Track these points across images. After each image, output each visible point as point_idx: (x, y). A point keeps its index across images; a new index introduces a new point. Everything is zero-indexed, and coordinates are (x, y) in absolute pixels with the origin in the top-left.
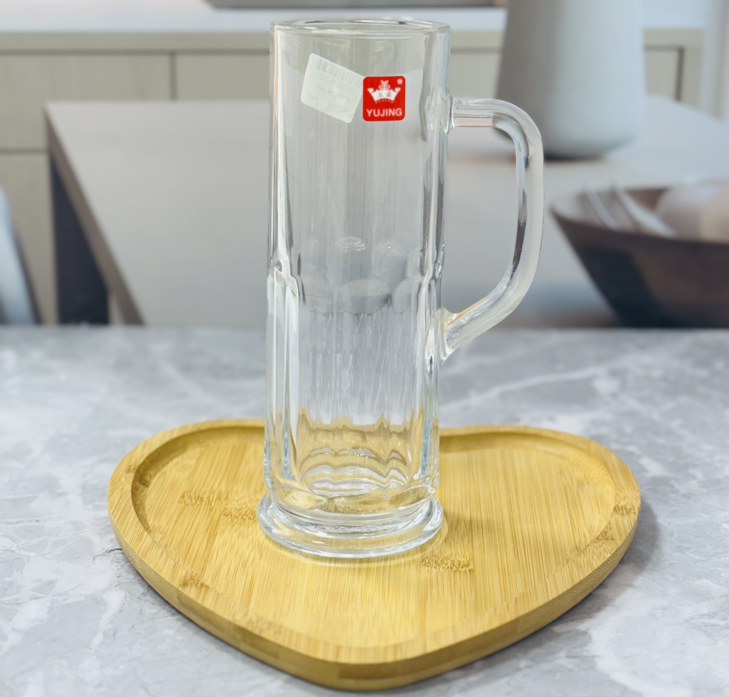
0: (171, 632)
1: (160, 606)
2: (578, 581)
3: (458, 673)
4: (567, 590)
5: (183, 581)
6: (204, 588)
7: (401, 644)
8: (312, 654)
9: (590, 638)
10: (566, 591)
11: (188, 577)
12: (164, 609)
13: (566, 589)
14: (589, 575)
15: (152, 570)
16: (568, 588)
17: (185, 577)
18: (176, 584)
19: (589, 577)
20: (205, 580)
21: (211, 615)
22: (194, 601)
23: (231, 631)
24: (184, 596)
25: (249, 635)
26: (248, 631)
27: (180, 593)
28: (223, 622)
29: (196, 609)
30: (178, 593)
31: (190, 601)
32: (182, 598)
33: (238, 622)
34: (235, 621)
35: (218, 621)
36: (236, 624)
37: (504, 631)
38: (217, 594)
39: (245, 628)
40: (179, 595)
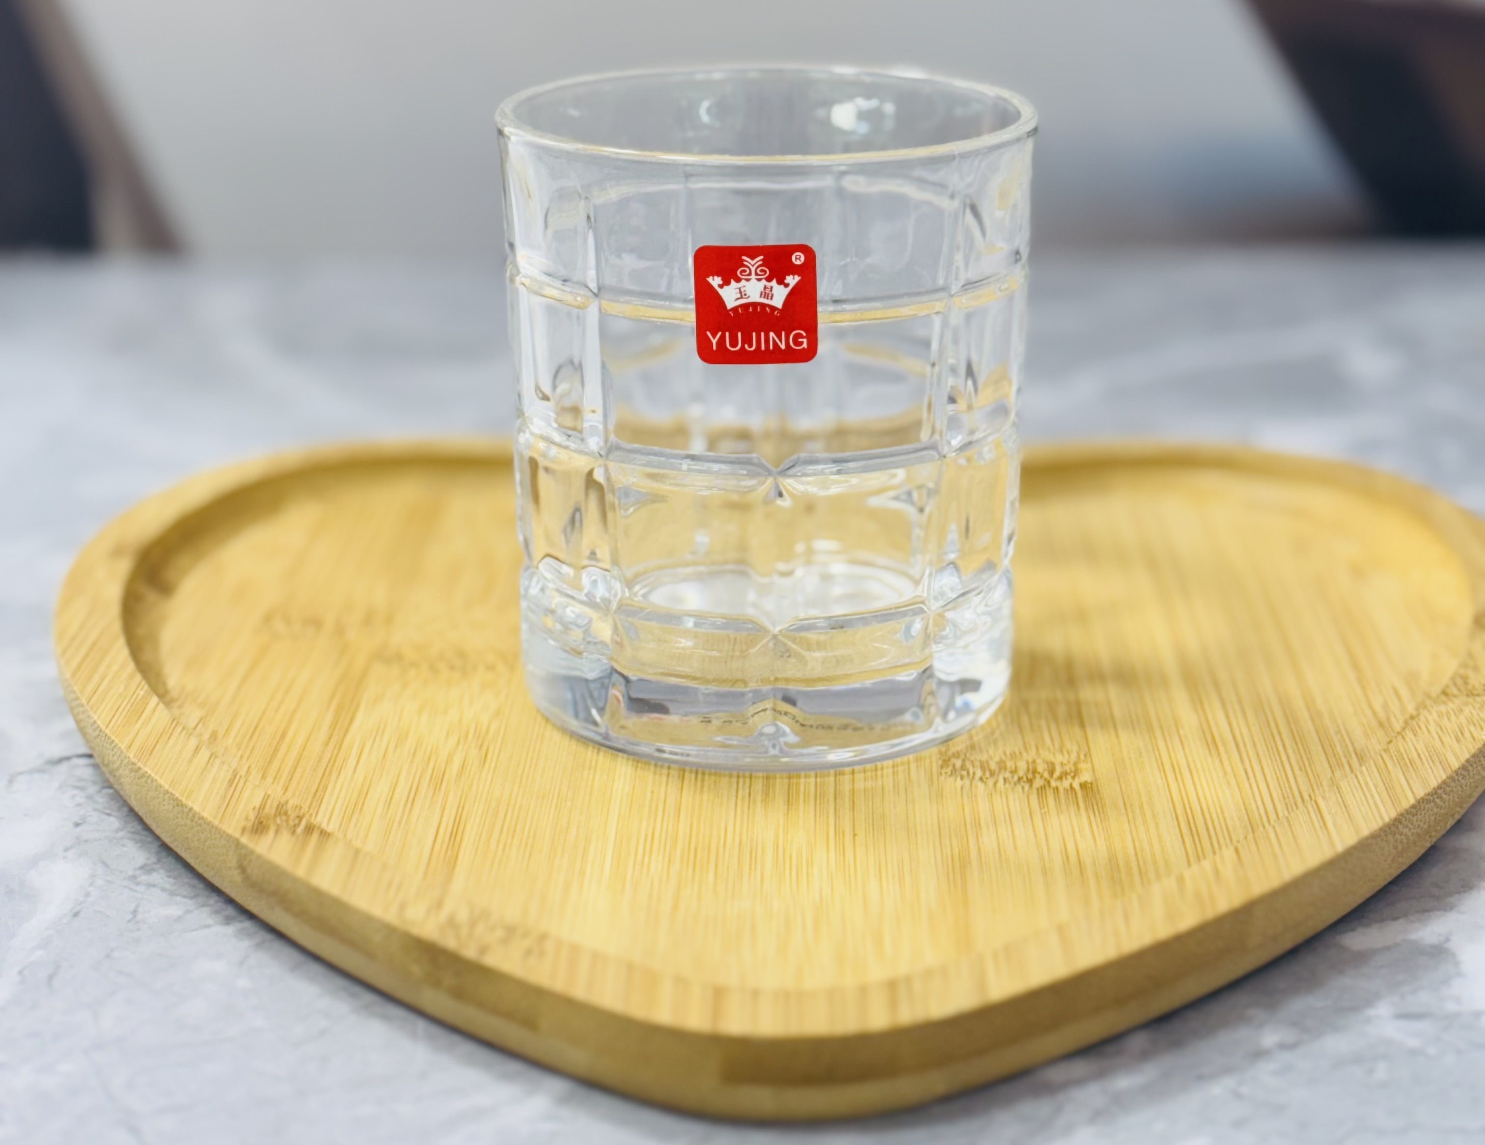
0: (219, 968)
4: (1384, 824)
5: (257, 817)
6: (315, 836)
7: (908, 980)
9: (1457, 964)
10: (1381, 829)
11: (270, 810)
12: (203, 905)
13: (1381, 824)
15: (167, 792)
16: (1387, 820)
17: (260, 807)
18: (232, 827)
19: (1439, 791)
20: (321, 819)
21: (335, 909)
22: (285, 873)
23: (393, 954)
24: (257, 860)
25: (448, 962)
26: (444, 949)
27: (243, 851)
28: (371, 927)
29: (291, 896)
30: (237, 852)
31: (273, 873)
32: (249, 865)
33: (413, 925)
34: (405, 922)
35: (355, 926)
36: (407, 933)
37: (1212, 939)
38: (352, 853)
39: (435, 943)
40: (241, 859)
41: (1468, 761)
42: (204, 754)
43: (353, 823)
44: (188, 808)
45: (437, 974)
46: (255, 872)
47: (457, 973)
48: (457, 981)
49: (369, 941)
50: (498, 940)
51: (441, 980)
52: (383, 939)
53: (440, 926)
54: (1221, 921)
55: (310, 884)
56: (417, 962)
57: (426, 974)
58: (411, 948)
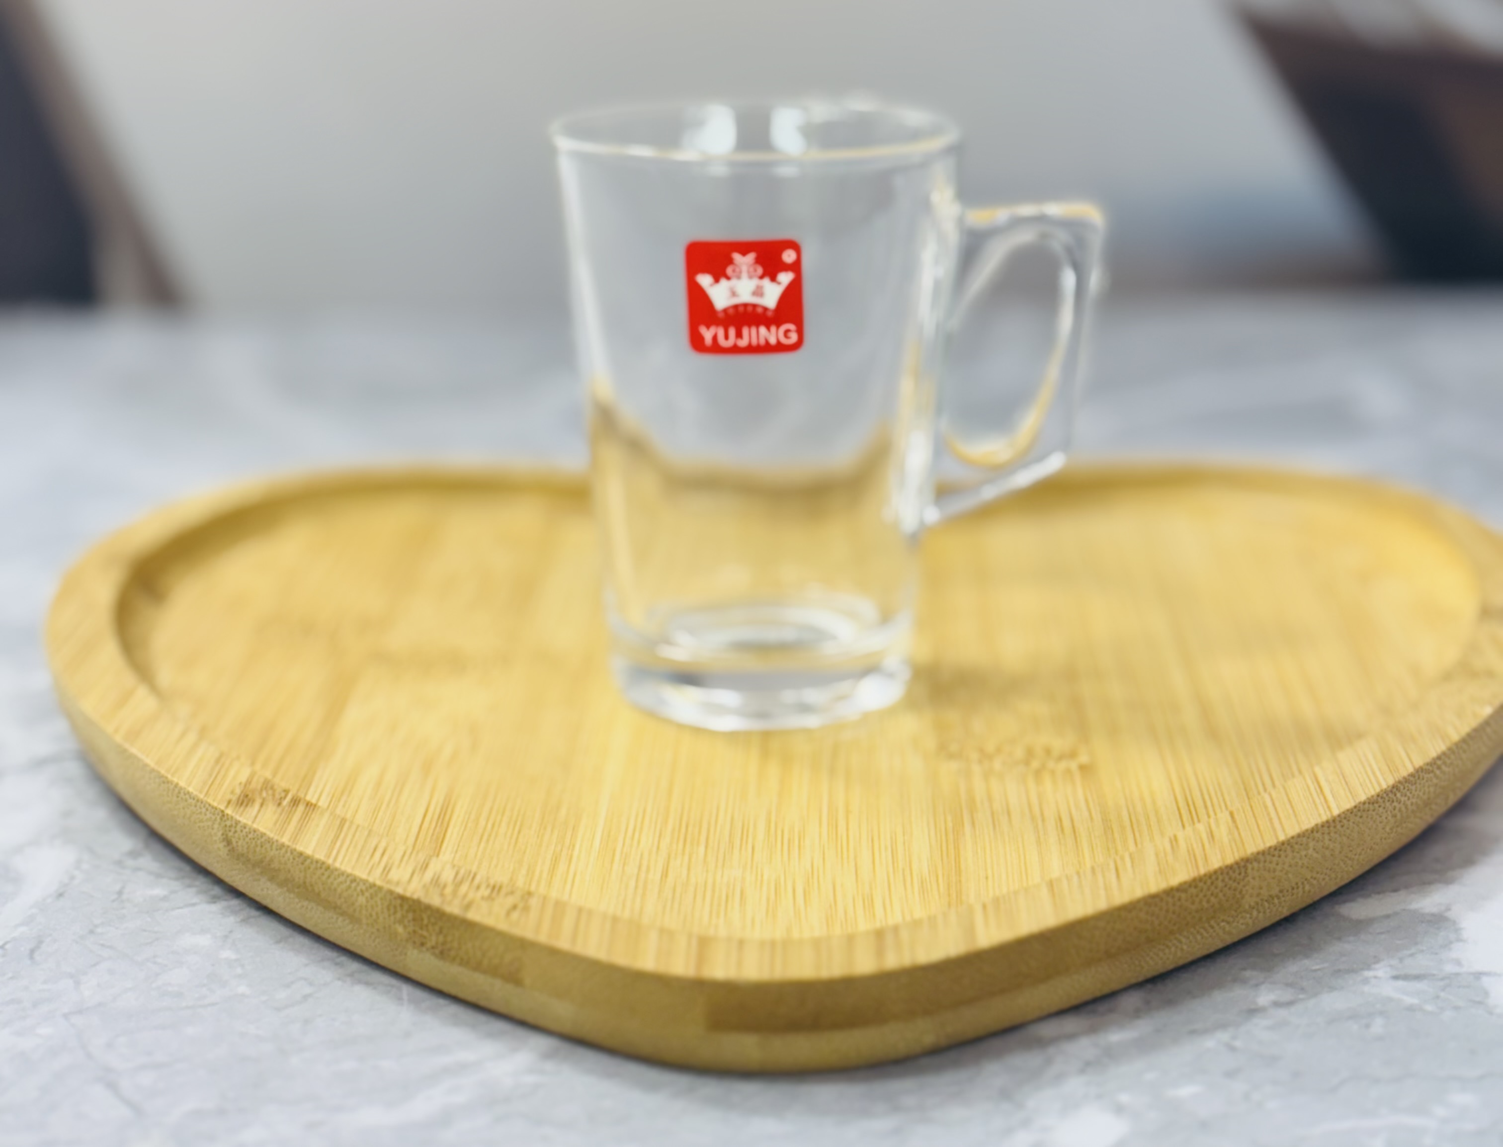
0: (204, 941)
1: (177, 879)
2: (1411, 770)
3: (1070, 1024)
4: (1382, 791)
5: (242, 792)
6: (301, 808)
7: (896, 929)
8: (621, 958)
9: (1457, 930)
10: (1378, 796)
11: (256, 784)
12: (189, 886)
13: (1378, 790)
14: (1439, 758)
15: (153, 770)
16: (1384, 786)
17: (245, 785)
18: (217, 801)
19: (1439, 762)
20: (309, 797)
21: (319, 872)
22: (270, 841)
23: (377, 914)
24: (242, 831)
25: (433, 920)
26: (428, 908)
27: (228, 823)
28: (355, 889)
29: (275, 865)
30: (223, 824)
31: (259, 842)
32: (234, 837)
33: (398, 883)
34: (389, 882)
35: (339, 890)
36: (391, 892)
37: (1205, 896)
38: (338, 822)
39: (418, 902)
40: (226, 831)
42: (191, 738)
43: (342, 803)
44: (174, 784)
45: (420, 932)
46: (240, 843)
47: (441, 932)
48: (441, 938)
49: (353, 904)
50: (483, 898)
51: (425, 937)
52: (367, 901)
53: (424, 886)
54: (1214, 877)
55: (295, 850)
56: (400, 922)
57: (409, 933)
58: (395, 907)
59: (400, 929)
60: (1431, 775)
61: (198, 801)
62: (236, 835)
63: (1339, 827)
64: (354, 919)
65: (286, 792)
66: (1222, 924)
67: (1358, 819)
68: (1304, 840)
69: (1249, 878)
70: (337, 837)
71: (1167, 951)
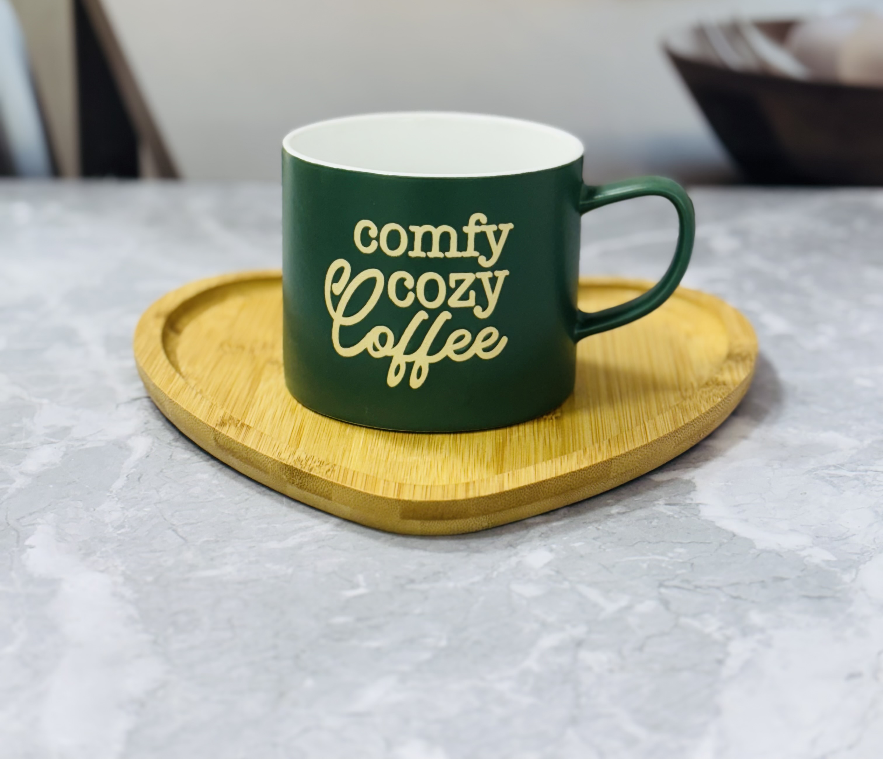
5: (221, 421)
6: (245, 428)
7: (474, 482)
9: (695, 487)
11: (227, 417)
13: (668, 432)
14: (695, 419)
16: (671, 430)
17: (223, 417)
18: (212, 424)
20: (247, 422)
21: (253, 454)
22: (233, 441)
23: (276, 471)
24: (222, 436)
25: (297, 474)
26: (296, 469)
27: (216, 433)
28: (267, 461)
29: (235, 450)
30: (214, 433)
31: (229, 441)
32: (219, 438)
33: (284, 460)
34: (280, 459)
35: (261, 461)
36: (281, 463)
37: (594, 472)
38: (260, 434)
39: (292, 467)
40: (215, 436)
41: (709, 410)
42: (199, 396)
43: (259, 425)
44: (194, 416)
45: (292, 478)
46: (221, 441)
47: (301, 478)
48: (300, 481)
49: (266, 467)
50: (317, 466)
51: (294, 481)
52: (272, 466)
53: (294, 461)
54: (598, 465)
55: (244, 445)
56: (285, 474)
57: (288, 479)
58: (283, 469)
59: (284, 477)
60: (693, 426)
61: (204, 424)
62: (220, 438)
63: (651, 446)
64: (266, 472)
65: (239, 421)
66: (602, 483)
67: (659, 444)
68: (636, 451)
69: (613, 466)
70: (260, 440)
71: (579, 493)
